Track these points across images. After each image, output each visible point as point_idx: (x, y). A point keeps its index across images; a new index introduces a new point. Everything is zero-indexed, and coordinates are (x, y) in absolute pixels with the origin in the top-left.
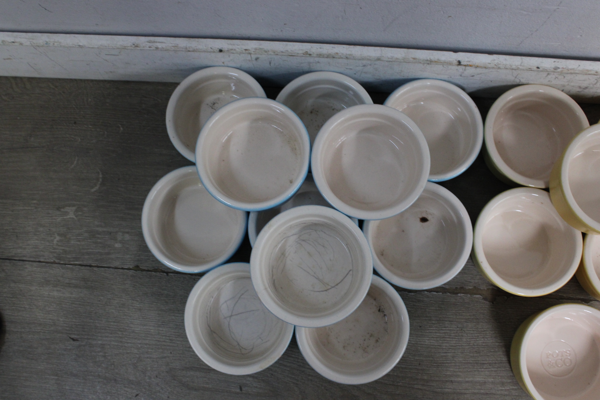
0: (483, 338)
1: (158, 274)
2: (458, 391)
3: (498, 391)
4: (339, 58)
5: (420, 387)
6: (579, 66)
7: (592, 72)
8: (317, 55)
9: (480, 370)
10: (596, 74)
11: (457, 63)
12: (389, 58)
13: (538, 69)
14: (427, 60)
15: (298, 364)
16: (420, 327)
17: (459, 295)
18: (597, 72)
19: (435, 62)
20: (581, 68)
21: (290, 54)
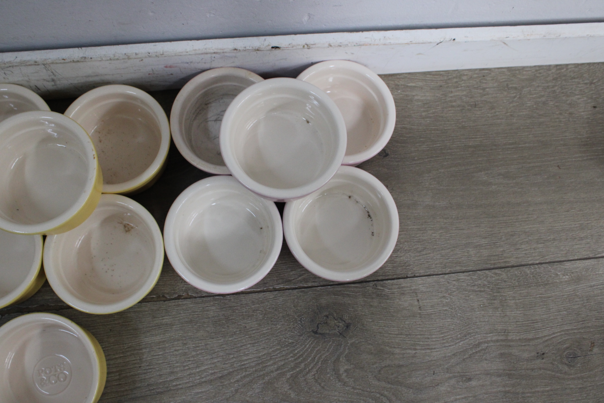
6: (16, 57)
10: (36, 64)
18: (36, 62)
20: (18, 60)
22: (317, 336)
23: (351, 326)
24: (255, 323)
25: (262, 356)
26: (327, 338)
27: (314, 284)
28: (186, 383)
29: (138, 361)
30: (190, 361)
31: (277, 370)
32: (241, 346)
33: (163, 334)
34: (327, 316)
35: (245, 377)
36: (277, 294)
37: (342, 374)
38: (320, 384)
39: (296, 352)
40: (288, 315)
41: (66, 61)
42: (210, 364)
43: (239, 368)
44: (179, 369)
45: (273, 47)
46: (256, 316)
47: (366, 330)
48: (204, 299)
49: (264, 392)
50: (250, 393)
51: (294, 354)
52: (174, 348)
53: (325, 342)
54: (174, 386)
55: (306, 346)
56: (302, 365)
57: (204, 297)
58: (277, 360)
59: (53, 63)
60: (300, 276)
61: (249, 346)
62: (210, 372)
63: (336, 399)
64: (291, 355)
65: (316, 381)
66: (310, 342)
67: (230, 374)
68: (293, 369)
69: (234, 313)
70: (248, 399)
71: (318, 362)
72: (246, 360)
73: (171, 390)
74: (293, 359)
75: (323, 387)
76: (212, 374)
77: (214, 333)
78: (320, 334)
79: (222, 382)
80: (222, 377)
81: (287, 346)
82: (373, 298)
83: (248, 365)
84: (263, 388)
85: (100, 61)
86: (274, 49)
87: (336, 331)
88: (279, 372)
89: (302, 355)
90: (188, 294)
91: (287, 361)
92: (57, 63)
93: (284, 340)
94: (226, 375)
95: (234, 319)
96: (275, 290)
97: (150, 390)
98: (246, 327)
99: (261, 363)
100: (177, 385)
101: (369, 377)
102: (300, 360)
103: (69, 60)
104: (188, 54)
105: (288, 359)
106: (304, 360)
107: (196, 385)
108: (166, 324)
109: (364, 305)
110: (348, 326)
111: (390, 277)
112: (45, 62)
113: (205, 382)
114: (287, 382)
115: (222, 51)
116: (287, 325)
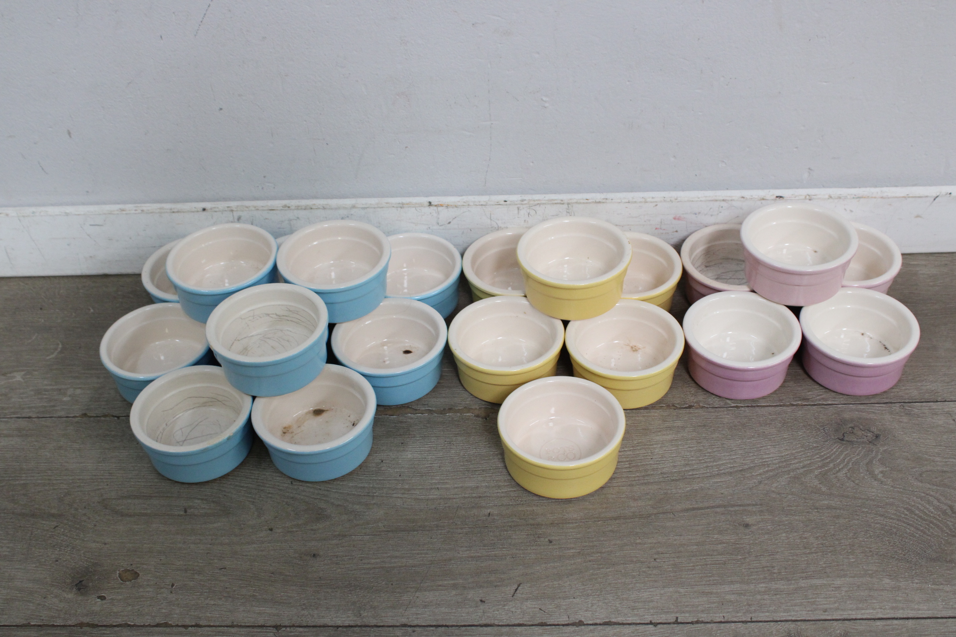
0: (475, 448)
1: (108, 419)
2: (446, 496)
3: (493, 493)
4: (316, 209)
5: (400, 495)
6: (545, 197)
7: (559, 202)
8: (296, 207)
9: (471, 476)
10: (562, 202)
11: (428, 204)
12: (363, 205)
13: (506, 203)
14: (399, 203)
15: (257, 484)
16: (402, 443)
17: (447, 414)
18: (562, 201)
19: (407, 204)
20: (546, 199)
21: (270, 208)
22: (844, 442)
23: (881, 437)
24: (774, 429)
25: (785, 455)
26: (855, 445)
27: (834, 403)
28: (703, 473)
29: (650, 454)
30: (706, 456)
31: (803, 467)
32: (761, 447)
33: (676, 434)
34: (853, 428)
35: (767, 471)
36: (795, 409)
37: (878, 474)
38: (853, 482)
39: (822, 454)
40: (809, 425)
41: (589, 201)
42: (729, 459)
43: (761, 464)
44: (694, 462)
45: (777, 197)
46: (774, 424)
47: (899, 440)
48: (717, 409)
49: (791, 485)
50: (775, 485)
51: (821, 456)
52: (688, 446)
53: (853, 447)
54: (690, 475)
55: (832, 450)
56: (831, 465)
57: (716, 408)
58: (802, 459)
59: (576, 203)
60: (818, 396)
61: (769, 447)
62: (729, 466)
63: (874, 495)
64: (818, 456)
65: (849, 479)
66: (836, 447)
67: (750, 468)
68: (821, 467)
69: (751, 421)
70: (773, 489)
71: (848, 463)
72: (768, 458)
73: (686, 478)
74: (819, 459)
75: (857, 484)
76: (731, 467)
77: (730, 435)
78: (847, 441)
79: (743, 475)
80: (742, 470)
81: (812, 449)
82: (901, 416)
83: (770, 463)
84: (789, 481)
85: (620, 203)
86: (778, 199)
87: (865, 440)
88: (806, 469)
89: (829, 457)
90: (699, 405)
91: (812, 461)
92: (580, 203)
93: (808, 444)
94: (747, 469)
95: (750, 426)
96: (793, 405)
97: (663, 477)
98: (764, 432)
99: (784, 461)
100: (693, 475)
101: (909, 478)
102: (828, 461)
103: (592, 201)
104: (699, 200)
105: (814, 459)
106: (832, 461)
107: (714, 476)
108: (678, 427)
109: (893, 421)
110: (877, 436)
111: (918, 401)
112: (570, 201)
113: (724, 473)
114: (815, 477)
115: (730, 199)
116: (810, 433)
